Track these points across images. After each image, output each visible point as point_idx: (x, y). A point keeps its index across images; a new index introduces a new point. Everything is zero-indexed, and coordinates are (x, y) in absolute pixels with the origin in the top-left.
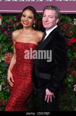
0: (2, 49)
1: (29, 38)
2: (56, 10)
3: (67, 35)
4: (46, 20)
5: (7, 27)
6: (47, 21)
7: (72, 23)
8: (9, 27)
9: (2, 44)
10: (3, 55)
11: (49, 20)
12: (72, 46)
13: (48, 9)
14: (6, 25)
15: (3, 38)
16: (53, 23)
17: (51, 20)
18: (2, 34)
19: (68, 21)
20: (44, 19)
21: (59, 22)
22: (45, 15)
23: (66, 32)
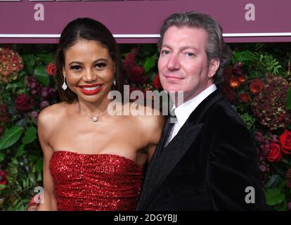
0: (18, 179)
1: (101, 132)
2: (206, 28)
3: (266, 121)
4: (171, 65)
5: (39, 94)
6: (177, 67)
7: (283, 75)
8: (45, 94)
9: (20, 159)
10: (25, 201)
11: (183, 63)
12: (286, 162)
13: (179, 25)
14: (35, 88)
15: (23, 135)
16: (200, 74)
17: (188, 64)
18: (20, 123)
19: (268, 69)
20: (164, 62)
21: (221, 70)
22: (168, 47)
23: (261, 111)
